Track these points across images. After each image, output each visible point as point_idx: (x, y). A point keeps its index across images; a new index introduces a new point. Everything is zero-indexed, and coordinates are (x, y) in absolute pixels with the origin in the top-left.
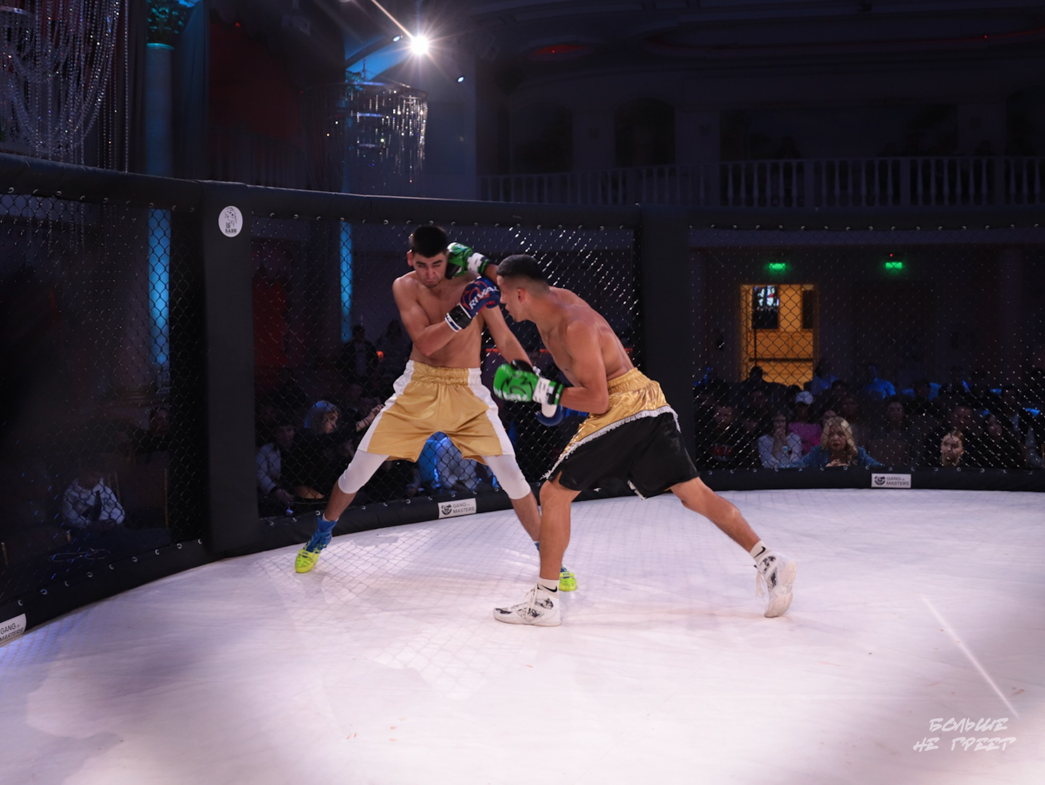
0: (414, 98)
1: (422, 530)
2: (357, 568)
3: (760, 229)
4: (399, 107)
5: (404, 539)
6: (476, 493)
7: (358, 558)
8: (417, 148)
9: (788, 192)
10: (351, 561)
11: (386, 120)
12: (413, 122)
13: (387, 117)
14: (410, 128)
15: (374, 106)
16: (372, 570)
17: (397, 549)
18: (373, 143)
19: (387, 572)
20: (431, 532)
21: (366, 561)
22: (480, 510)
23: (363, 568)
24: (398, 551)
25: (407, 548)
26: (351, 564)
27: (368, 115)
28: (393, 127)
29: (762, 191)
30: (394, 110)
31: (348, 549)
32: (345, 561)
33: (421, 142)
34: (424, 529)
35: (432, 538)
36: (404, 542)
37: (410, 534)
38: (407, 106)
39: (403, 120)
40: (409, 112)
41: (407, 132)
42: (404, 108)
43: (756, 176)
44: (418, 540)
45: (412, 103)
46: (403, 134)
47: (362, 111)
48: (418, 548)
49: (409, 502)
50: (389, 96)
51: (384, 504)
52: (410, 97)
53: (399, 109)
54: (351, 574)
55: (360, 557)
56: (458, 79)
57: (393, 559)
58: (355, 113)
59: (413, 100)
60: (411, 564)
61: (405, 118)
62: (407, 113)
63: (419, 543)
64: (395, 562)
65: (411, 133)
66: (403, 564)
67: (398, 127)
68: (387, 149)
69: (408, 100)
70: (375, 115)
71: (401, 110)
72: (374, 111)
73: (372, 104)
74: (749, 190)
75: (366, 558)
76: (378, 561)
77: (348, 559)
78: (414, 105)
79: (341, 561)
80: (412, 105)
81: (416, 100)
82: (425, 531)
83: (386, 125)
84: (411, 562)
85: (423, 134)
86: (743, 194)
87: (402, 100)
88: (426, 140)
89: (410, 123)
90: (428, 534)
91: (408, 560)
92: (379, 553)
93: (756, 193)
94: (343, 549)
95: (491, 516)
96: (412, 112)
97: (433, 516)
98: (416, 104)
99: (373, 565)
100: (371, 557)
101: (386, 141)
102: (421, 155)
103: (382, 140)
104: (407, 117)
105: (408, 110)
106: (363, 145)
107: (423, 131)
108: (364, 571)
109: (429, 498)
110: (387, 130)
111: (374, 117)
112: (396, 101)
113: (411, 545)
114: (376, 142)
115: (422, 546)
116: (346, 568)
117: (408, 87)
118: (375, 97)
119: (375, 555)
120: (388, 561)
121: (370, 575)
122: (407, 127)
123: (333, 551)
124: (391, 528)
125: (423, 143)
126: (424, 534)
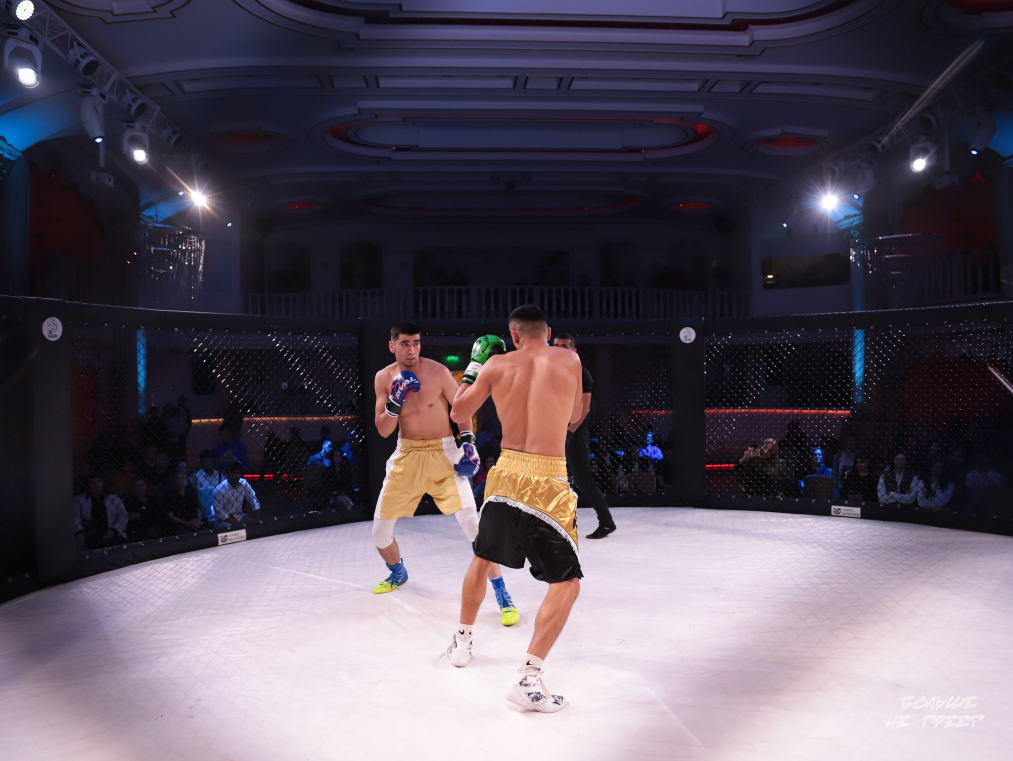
0: (195, 237)
1: (205, 555)
2: (156, 586)
3: (444, 336)
4: (184, 243)
5: (192, 562)
6: (245, 526)
7: (157, 579)
8: (197, 274)
9: (460, 308)
10: (152, 582)
11: (174, 253)
12: (194, 254)
13: (175, 251)
14: (192, 259)
15: (164, 242)
16: (168, 587)
17: (188, 570)
18: (164, 269)
19: (180, 588)
20: (213, 556)
21: (163, 581)
22: (250, 537)
23: (161, 586)
24: (188, 572)
25: (195, 569)
26: (152, 584)
27: (160, 249)
28: (180, 258)
29: (442, 307)
30: (180, 246)
31: (149, 573)
32: (147, 582)
33: (200, 270)
34: (207, 554)
35: (213, 560)
36: (192, 565)
37: (197, 558)
38: (190, 243)
39: (187, 253)
40: (191, 247)
41: (190, 262)
42: (188, 244)
43: (438, 297)
44: (203, 563)
45: (193, 241)
46: (186, 263)
47: (156, 245)
48: (203, 569)
49: (196, 534)
50: (176, 235)
51: (176, 537)
52: (192, 237)
53: (184, 245)
54: (152, 592)
55: (158, 579)
56: (227, 224)
57: (185, 578)
58: (150, 247)
59: (194, 239)
60: (199, 580)
61: (188, 251)
62: (190, 248)
63: (204, 565)
64: (186, 580)
65: (192, 262)
66: (193, 581)
67: (183, 258)
68: (175, 274)
69: (190, 239)
70: (165, 249)
71: (185, 246)
72: (164, 246)
73: (163, 240)
74: (434, 307)
75: (163, 579)
76: (173, 581)
77: (149, 580)
78: (196, 242)
79: (143, 582)
80: (194, 242)
81: (197, 239)
82: (208, 555)
83: (174, 256)
84: (198, 579)
85: (202, 263)
86: (429, 309)
87: (186, 238)
88: (203, 267)
89: (192, 255)
90: (210, 557)
91: (196, 577)
92: (173, 574)
93: (438, 308)
94: (145, 573)
95: (257, 542)
96: (193, 248)
97: (214, 544)
98: (197, 241)
99: (169, 583)
100: (168, 578)
101: (174, 268)
102: (200, 279)
103: (171, 268)
104: (189, 251)
105: (190, 245)
106: (156, 271)
107: (202, 261)
108: (162, 589)
109: (211, 531)
110: (175, 260)
111: (165, 251)
112: (182, 239)
113: (198, 567)
114: (166, 268)
115: (206, 567)
116: (148, 587)
117: (190, 229)
118: (166, 236)
119: (170, 576)
120: (181, 580)
121: (167, 591)
122: (189, 258)
123: (137, 574)
124: (182, 554)
125: (202, 271)
126: (208, 558)
